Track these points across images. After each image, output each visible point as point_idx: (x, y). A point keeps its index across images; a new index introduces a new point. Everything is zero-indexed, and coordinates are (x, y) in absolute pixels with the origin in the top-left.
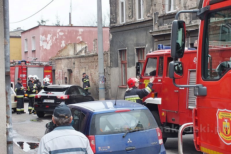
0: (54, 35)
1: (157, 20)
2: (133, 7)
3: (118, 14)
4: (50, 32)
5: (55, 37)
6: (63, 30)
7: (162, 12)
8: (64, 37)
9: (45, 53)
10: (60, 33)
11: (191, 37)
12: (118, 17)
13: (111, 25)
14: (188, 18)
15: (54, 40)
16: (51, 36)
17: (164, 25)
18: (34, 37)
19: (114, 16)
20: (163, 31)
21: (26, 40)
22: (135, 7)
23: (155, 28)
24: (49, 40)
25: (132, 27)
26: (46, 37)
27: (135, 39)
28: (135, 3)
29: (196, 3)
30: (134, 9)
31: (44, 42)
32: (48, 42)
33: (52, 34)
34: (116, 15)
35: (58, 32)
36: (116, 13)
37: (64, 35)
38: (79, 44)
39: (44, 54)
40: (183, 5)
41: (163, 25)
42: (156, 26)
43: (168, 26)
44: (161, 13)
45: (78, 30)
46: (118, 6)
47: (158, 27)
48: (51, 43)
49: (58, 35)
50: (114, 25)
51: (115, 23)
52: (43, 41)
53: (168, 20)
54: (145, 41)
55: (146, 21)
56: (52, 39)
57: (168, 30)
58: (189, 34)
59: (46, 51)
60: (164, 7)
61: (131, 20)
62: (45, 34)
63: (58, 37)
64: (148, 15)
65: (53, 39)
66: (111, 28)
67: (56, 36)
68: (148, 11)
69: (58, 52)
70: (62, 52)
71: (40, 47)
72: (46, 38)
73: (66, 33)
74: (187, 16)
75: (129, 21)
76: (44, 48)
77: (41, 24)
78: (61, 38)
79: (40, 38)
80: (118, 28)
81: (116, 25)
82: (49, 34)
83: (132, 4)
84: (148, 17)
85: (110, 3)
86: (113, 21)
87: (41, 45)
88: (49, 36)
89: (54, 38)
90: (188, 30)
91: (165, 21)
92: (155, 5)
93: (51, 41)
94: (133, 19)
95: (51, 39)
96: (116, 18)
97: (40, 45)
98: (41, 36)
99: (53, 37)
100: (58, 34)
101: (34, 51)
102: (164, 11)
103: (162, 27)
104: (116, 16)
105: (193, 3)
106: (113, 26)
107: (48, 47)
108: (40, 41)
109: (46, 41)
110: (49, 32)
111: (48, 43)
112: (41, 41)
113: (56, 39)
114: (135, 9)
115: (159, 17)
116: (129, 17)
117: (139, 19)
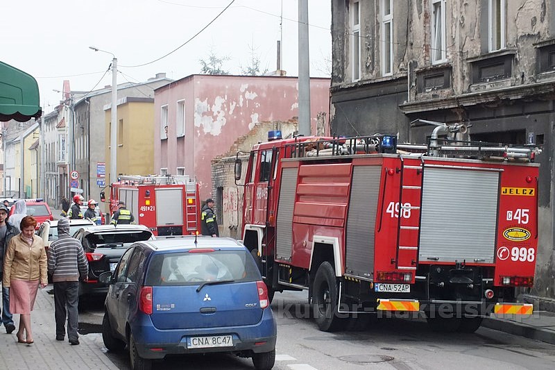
0: (233, 97)
1: (414, 79)
2: (373, 45)
3: (347, 59)
4: (222, 92)
5: (235, 103)
6: (256, 85)
7: (422, 60)
8: (258, 105)
9: (207, 145)
10: (248, 95)
11: (471, 120)
12: (347, 66)
13: (334, 84)
14: (467, 79)
15: (231, 113)
16: (223, 101)
17: (427, 91)
18: (182, 104)
19: (338, 62)
20: (422, 104)
21: (165, 109)
22: (378, 46)
23: (411, 98)
24: (219, 112)
25: (373, 92)
26: (211, 104)
27: (377, 120)
28: (378, 37)
29: (479, 46)
30: (376, 51)
31: (205, 116)
32: (217, 116)
33: (226, 96)
34: (343, 61)
35: (242, 90)
36: (343, 57)
37: (258, 99)
38: (288, 123)
39: (205, 147)
40: (458, 50)
41: (425, 92)
42: (413, 93)
43: (432, 93)
44: (422, 64)
45: (293, 86)
46: (348, 40)
47: (416, 94)
48: (225, 119)
49: (241, 100)
50: (340, 84)
51: (341, 80)
52: (204, 114)
53: (434, 79)
54: (394, 126)
55: (397, 80)
56: (226, 109)
57: (430, 102)
58: (468, 114)
59: (209, 139)
60: (427, 50)
61: (370, 76)
62: (208, 96)
63: (241, 105)
64: (401, 65)
65: (229, 110)
66: (335, 91)
67: (237, 102)
68: (401, 58)
69: (235, 143)
70: (245, 144)
71: (195, 129)
72: (211, 107)
73: (264, 95)
74: (465, 75)
75: (367, 77)
76: (206, 131)
77: (210, 66)
78: (250, 108)
79: (196, 106)
80: (346, 92)
81: (343, 85)
82: (218, 97)
83: (373, 39)
84: (401, 70)
85: (333, 33)
86: (336, 75)
87: (197, 124)
88: (219, 101)
89: (232, 107)
90: (464, 105)
91: (428, 82)
92: (412, 44)
93: (222, 114)
94: (374, 73)
95: (223, 108)
96: (343, 69)
97: (195, 125)
98: (197, 101)
99: (228, 103)
100: (241, 96)
101: (181, 139)
102: (427, 58)
103: (423, 94)
104: (343, 64)
105: (474, 47)
106: (336, 87)
107: (215, 128)
108: (196, 115)
109: (210, 113)
110: (219, 92)
111: (215, 118)
112: (199, 113)
113: (237, 110)
114: (378, 51)
115: (418, 73)
116: (367, 68)
117: (386, 73)
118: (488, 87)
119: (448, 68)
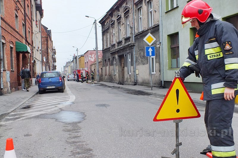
8: (100, 56)
12: (104, 46)
14: (117, 46)
21: (85, 57)
23: (111, 50)
25: (107, 50)
30: (107, 43)
39: (91, 63)
40: (116, 41)
53: (113, 47)
56: (94, 56)
62: (91, 54)
76: (91, 60)
81: (104, 49)
90: (117, 51)
92: (111, 41)
94: (107, 47)
101: (87, 62)
102: (113, 43)
111: (93, 58)
112: (90, 57)
117: (109, 46)
118: (119, 47)
119: (115, 44)
